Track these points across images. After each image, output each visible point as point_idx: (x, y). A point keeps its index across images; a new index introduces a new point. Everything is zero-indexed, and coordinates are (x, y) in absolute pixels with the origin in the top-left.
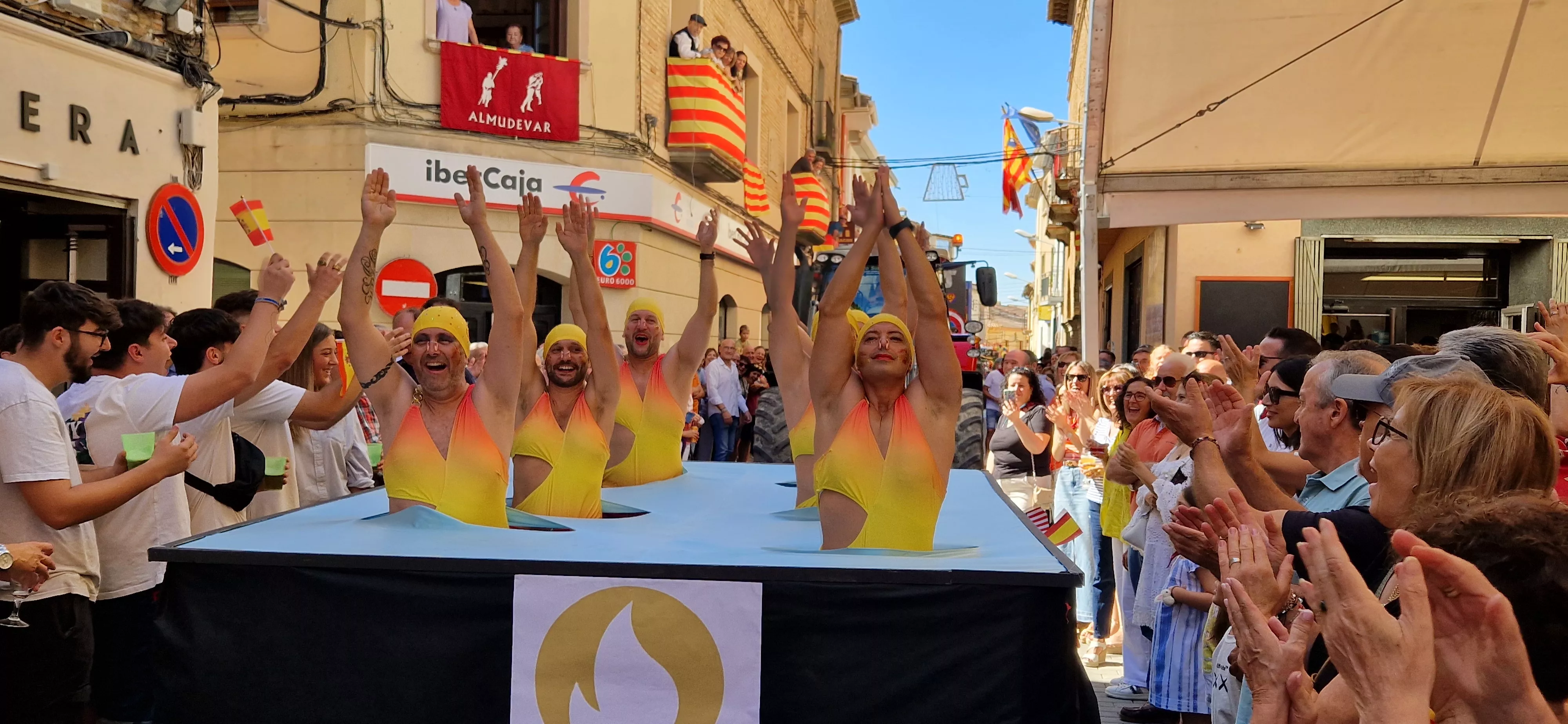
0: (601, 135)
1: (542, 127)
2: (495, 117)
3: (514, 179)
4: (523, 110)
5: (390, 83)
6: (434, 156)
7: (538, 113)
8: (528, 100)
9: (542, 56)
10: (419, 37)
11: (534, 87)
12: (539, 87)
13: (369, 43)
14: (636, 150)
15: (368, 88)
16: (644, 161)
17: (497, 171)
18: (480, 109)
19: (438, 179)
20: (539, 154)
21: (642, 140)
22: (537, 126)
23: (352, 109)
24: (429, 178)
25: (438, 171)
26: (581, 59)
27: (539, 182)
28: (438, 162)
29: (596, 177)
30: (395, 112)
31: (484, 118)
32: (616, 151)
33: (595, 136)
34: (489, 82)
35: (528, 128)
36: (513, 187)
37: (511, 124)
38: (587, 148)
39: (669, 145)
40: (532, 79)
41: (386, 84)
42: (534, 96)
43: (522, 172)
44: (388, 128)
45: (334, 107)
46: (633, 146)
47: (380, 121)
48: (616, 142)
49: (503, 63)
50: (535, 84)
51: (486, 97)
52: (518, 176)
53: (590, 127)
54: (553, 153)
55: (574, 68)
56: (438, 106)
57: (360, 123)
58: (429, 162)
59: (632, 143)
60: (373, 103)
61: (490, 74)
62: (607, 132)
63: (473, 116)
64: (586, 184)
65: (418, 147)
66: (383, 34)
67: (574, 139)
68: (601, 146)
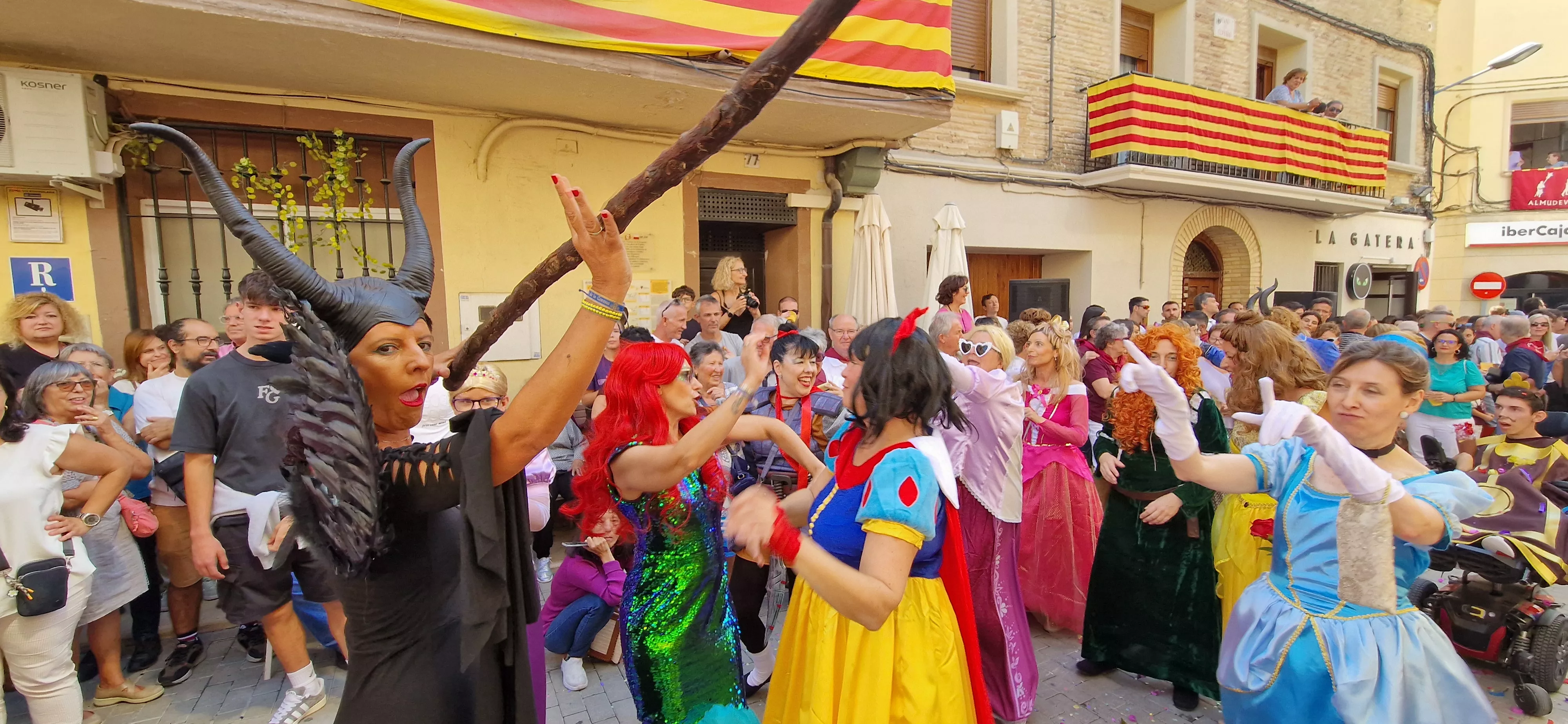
2: (1544, 201)
5: (1481, 195)
6: (1506, 224)
10: (1499, 172)
13: (1469, 181)
15: (1468, 198)
18: (1536, 198)
19: (1509, 234)
23: (1458, 209)
24: (1503, 234)
25: (1509, 231)
28: (1509, 228)
30: (1482, 207)
31: (1539, 202)
34: (1541, 186)
37: (1554, 203)
41: (1478, 195)
44: (1480, 215)
45: (1448, 209)
47: (1475, 213)
49: (1552, 174)
51: (1539, 193)
56: (1509, 201)
57: (1465, 214)
60: (1472, 205)
61: (1541, 182)
63: (1531, 203)
65: (1497, 221)
66: (1478, 174)
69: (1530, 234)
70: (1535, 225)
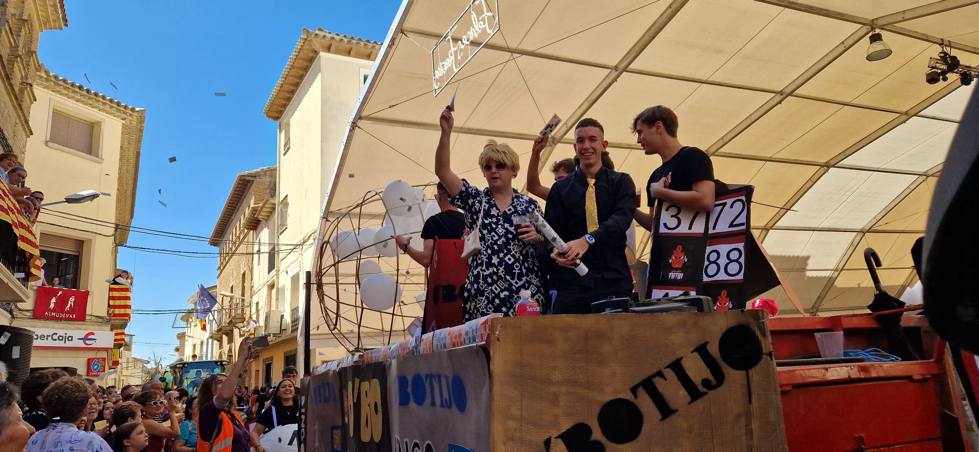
0: (94, 318)
1: (73, 316)
3: (62, 337)
4: (66, 310)
7: (72, 311)
8: (69, 306)
9: (75, 290)
11: (71, 301)
12: (73, 301)
14: (105, 322)
16: (109, 326)
17: (56, 334)
20: (71, 326)
22: (71, 316)
26: (89, 290)
27: (72, 337)
29: (94, 334)
32: (100, 324)
33: (92, 318)
34: (53, 300)
35: (68, 317)
36: (62, 340)
37: (61, 315)
38: (90, 323)
40: (71, 299)
42: (71, 305)
43: (66, 334)
48: (100, 320)
49: (60, 293)
50: (72, 299)
51: (52, 306)
52: (64, 335)
53: (91, 315)
54: (77, 326)
55: (87, 293)
56: (33, 310)
61: (54, 298)
62: (96, 317)
63: (47, 313)
64: (90, 337)
67: (83, 319)
68: (94, 322)
69: (47, 339)
70: (50, 332)
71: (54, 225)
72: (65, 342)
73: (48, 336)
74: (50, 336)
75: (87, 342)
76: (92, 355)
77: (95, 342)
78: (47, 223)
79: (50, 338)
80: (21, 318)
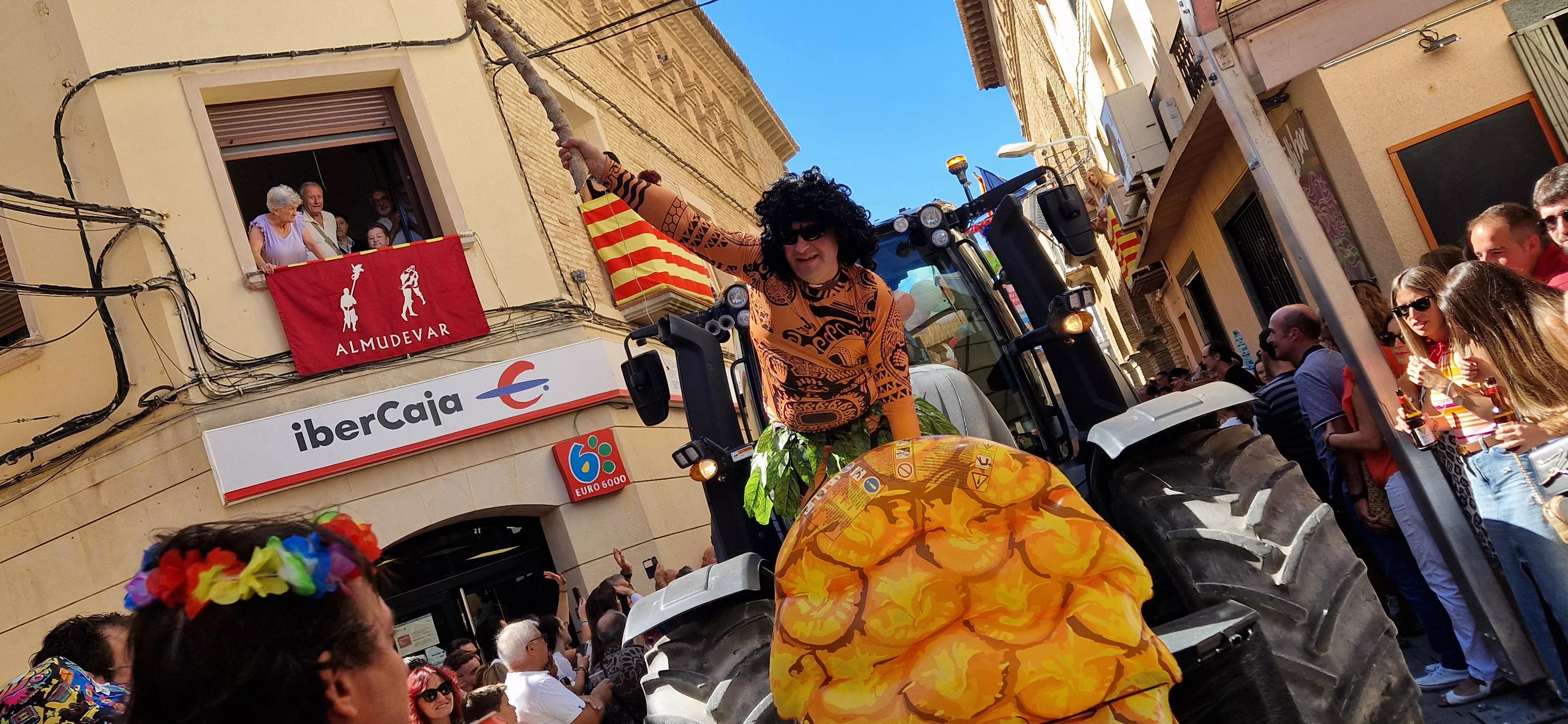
0: (522, 314)
1: (438, 330)
2: (371, 340)
3: (420, 406)
4: (406, 319)
5: (213, 346)
6: (302, 417)
8: (408, 303)
9: (408, 244)
10: (237, 276)
11: (408, 287)
12: (416, 284)
13: (168, 308)
14: (570, 317)
15: (185, 363)
16: (584, 326)
17: (394, 404)
18: (348, 336)
20: (445, 364)
21: (575, 303)
22: (431, 332)
23: (173, 398)
24: (303, 447)
25: (313, 433)
26: (460, 232)
27: (455, 398)
28: (308, 423)
29: (530, 366)
30: (232, 380)
31: (358, 346)
32: (547, 327)
33: (511, 318)
34: (347, 300)
35: (419, 339)
36: (423, 416)
37: (396, 341)
38: (507, 335)
39: (618, 303)
40: (403, 277)
41: (207, 349)
42: (414, 295)
43: (428, 394)
44: (228, 403)
45: (150, 406)
46: (565, 313)
47: (214, 399)
48: (541, 316)
49: (359, 270)
50: (410, 280)
51: (350, 318)
52: (425, 401)
53: (502, 310)
54: (462, 357)
55: (454, 245)
56: (288, 353)
57: (192, 410)
58: (296, 426)
59: (562, 310)
60: (198, 380)
61: (346, 290)
62: (524, 308)
63: (341, 349)
64: (520, 379)
65: (278, 412)
66: (184, 289)
67: (483, 331)
68: (523, 327)
69: (367, 431)
71: (236, 59)
72: (438, 422)
73: (366, 421)
74: (372, 417)
75: (516, 396)
76: (561, 432)
77: (546, 388)
78: (204, 61)
79: (374, 425)
80: (258, 390)
